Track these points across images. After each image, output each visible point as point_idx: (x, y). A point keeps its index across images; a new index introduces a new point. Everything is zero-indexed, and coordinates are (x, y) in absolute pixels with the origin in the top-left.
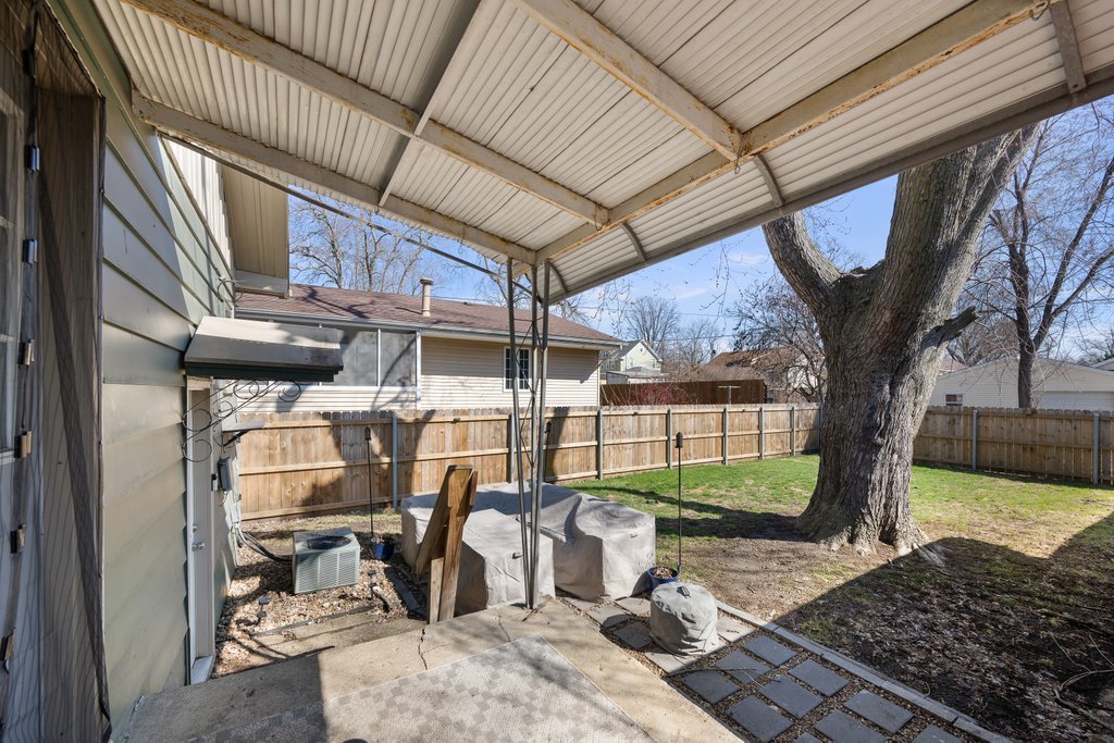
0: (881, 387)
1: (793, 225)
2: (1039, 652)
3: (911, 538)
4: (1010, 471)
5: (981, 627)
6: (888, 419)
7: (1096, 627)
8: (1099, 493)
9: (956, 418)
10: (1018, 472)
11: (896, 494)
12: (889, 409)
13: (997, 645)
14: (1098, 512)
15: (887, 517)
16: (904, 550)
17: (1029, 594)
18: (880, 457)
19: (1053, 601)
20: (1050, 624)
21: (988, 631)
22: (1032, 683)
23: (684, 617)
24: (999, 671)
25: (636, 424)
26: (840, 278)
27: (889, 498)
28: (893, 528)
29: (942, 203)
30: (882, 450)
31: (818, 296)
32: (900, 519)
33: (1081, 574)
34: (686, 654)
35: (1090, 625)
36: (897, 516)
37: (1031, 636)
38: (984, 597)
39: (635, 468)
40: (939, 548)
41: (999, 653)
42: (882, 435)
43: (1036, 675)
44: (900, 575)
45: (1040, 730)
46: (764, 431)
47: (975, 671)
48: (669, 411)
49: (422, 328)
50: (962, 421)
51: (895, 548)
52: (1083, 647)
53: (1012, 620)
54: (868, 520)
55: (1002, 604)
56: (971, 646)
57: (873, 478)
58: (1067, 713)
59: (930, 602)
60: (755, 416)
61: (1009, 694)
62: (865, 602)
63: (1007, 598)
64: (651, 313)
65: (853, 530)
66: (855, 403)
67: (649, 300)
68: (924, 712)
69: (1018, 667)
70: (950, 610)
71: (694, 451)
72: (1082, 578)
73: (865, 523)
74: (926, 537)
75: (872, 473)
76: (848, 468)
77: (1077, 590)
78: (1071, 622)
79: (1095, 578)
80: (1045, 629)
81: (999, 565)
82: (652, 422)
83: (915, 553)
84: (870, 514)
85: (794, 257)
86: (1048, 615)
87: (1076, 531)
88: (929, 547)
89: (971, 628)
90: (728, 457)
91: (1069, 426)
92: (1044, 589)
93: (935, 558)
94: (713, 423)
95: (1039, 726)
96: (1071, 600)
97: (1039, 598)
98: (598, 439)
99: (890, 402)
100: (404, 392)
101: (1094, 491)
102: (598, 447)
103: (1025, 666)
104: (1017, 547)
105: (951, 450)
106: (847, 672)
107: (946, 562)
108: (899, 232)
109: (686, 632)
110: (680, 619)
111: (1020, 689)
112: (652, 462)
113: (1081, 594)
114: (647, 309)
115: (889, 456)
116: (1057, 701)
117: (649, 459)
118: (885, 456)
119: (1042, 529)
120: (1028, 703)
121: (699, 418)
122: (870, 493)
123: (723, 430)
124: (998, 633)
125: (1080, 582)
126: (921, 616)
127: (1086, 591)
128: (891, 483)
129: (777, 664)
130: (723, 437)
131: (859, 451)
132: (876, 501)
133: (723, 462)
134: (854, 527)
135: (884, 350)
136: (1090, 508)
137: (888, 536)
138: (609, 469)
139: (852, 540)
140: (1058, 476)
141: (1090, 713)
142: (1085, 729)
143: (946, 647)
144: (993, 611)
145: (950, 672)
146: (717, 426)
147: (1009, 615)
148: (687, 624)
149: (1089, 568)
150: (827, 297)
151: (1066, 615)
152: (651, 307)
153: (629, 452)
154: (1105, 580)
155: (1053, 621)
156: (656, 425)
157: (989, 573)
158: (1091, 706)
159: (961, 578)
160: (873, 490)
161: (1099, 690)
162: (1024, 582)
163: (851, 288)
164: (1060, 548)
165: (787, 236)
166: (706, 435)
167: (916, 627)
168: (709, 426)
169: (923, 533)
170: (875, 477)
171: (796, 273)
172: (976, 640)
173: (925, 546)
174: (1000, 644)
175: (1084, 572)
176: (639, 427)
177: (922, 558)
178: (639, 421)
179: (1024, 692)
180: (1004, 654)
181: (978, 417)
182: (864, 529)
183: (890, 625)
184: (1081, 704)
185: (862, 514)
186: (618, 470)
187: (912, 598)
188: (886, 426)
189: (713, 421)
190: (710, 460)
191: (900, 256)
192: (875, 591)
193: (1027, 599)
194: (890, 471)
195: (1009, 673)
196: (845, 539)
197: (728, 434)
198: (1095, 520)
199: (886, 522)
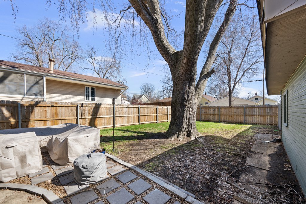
0: (186, 86)
1: (160, 33)
2: (224, 164)
3: (195, 135)
4: (227, 122)
5: (209, 159)
6: (188, 97)
7: (241, 155)
8: (245, 125)
9: (215, 109)
10: (228, 122)
11: (191, 121)
12: (188, 93)
13: (212, 164)
14: (244, 128)
15: (188, 129)
16: (193, 138)
17: (225, 148)
18: (186, 109)
19: (231, 149)
20: (229, 156)
21: (211, 160)
22: (219, 176)
23: (83, 167)
24: (209, 173)
25: (128, 110)
26: (175, 52)
27: (189, 123)
28: (190, 132)
29: (198, 15)
30: (187, 107)
31: (169, 58)
32: (192, 129)
33: (238, 141)
34: (84, 184)
35: (239, 154)
36: (191, 128)
37: (223, 160)
38: (212, 150)
39: (128, 124)
40: (203, 138)
41: (212, 167)
42: (186, 102)
43: (221, 173)
44: (189, 146)
45: (218, 195)
46: (169, 114)
47: (202, 174)
48: (139, 107)
49: (46, 75)
50: (216, 110)
51: (191, 138)
52: (237, 161)
53: (218, 156)
54: (183, 129)
55: (217, 151)
56: (204, 165)
57: (184, 116)
58: (229, 186)
59: (196, 153)
60: (166, 109)
61: (211, 182)
62: (174, 154)
63: (218, 149)
64: (147, 87)
65: (178, 133)
66: (179, 92)
67: (147, 84)
68: (176, 195)
69: (216, 171)
70: (201, 154)
71: (148, 119)
72: (239, 143)
73: (182, 131)
74: (200, 134)
75: (184, 114)
76: (177, 114)
77: (237, 146)
78: (235, 155)
79: (242, 142)
80: (227, 157)
81: (219, 141)
82: (133, 110)
83: (196, 139)
84: (183, 128)
85: (161, 44)
86: (229, 153)
87: (239, 133)
88: (201, 137)
89: (205, 160)
90: (158, 121)
91: (238, 110)
92: (229, 146)
93: (202, 140)
94: (154, 111)
95: (218, 193)
96: (235, 148)
97: (227, 148)
98: (114, 114)
99: (188, 91)
100: (37, 98)
101: (244, 125)
102: (114, 117)
103: (219, 170)
104: (225, 137)
105: (214, 117)
106: (153, 182)
107: (204, 141)
108: (187, 28)
109: (83, 173)
110: (81, 168)
111: (215, 179)
112: (134, 122)
113: (238, 147)
114: (146, 86)
115: (189, 109)
116: (226, 182)
117: (132, 121)
118: (187, 108)
119: (231, 133)
120: (216, 184)
121: (149, 109)
122: (183, 121)
123: (157, 113)
124: (213, 160)
125: (238, 143)
126: (191, 157)
127: (239, 146)
128: (189, 118)
129: (124, 183)
130: (157, 115)
131: (180, 108)
132: (185, 123)
133: (157, 122)
134: (179, 132)
135: (186, 73)
136: (243, 128)
137: (189, 135)
138: (118, 124)
139: (178, 137)
140: (237, 122)
141: (236, 185)
142: (233, 192)
143: (195, 167)
144: (214, 154)
145: (193, 176)
146: (155, 112)
147: (218, 154)
148: (84, 170)
149: (241, 140)
150: (171, 58)
151: (233, 152)
152: (147, 86)
153: (126, 119)
154: (244, 143)
155: (230, 155)
156: (135, 111)
157: (215, 143)
158: (237, 182)
159: (207, 145)
160: (184, 120)
161: (239, 175)
162: (224, 145)
163: (178, 55)
164: (235, 136)
165: (158, 36)
166: (151, 115)
167: (188, 161)
168: (152, 112)
169: (199, 133)
170: (185, 116)
171: (162, 50)
172: (206, 163)
173: (199, 137)
174: (213, 164)
175: (239, 141)
176: (129, 111)
177: (198, 140)
178: (129, 109)
179: (216, 180)
180: (213, 167)
181: (220, 108)
182: (181, 133)
183: (179, 161)
184: (234, 182)
185: (181, 128)
186: (121, 125)
187: (190, 152)
188: (187, 99)
189: (153, 110)
190: (152, 122)
191: (187, 37)
192: (179, 151)
193: (224, 149)
194: (189, 114)
195: (213, 174)
196: (176, 136)
197: (158, 114)
198: (243, 130)
199: (188, 130)
